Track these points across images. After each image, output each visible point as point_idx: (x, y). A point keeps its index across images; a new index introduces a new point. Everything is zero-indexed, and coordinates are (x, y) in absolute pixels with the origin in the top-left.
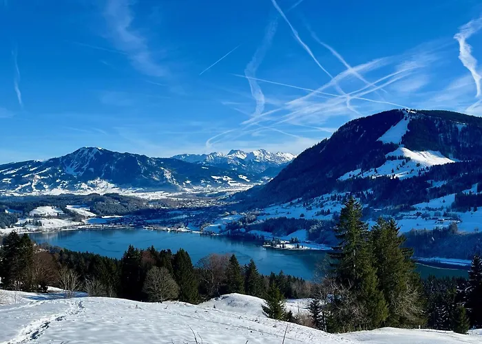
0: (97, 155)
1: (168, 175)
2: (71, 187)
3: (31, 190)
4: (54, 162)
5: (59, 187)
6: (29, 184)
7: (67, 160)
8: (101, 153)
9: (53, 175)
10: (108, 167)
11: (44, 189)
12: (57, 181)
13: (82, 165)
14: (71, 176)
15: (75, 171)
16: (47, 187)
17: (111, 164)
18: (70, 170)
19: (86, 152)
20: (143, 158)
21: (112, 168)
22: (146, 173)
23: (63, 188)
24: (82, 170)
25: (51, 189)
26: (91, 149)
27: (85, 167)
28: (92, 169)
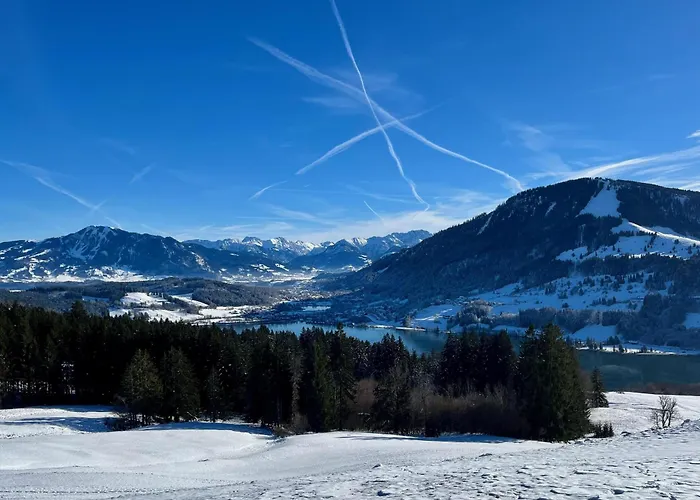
0: (110, 235)
1: (201, 262)
2: (81, 274)
3: (30, 276)
4: (53, 243)
5: (65, 273)
6: (25, 268)
7: (70, 241)
8: (115, 234)
9: (54, 257)
10: (126, 250)
11: (46, 274)
12: (62, 266)
13: (90, 248)
14: (79, 260)
15: (83, 254)
16: (49, 273)
17: (129, 247)
18: (77, 253)
19: (95, 232)
20: (170, 241)
21: (131, 251)
22: (174, 258)
23: (72, 274)
24: (92, 253)
25: (56, 274)
26: (101, 229)
27: (95, 249)
28: (105, 253)
